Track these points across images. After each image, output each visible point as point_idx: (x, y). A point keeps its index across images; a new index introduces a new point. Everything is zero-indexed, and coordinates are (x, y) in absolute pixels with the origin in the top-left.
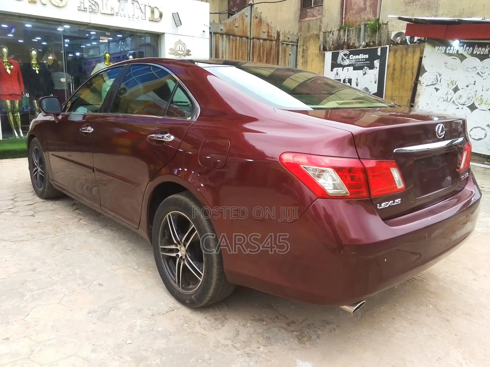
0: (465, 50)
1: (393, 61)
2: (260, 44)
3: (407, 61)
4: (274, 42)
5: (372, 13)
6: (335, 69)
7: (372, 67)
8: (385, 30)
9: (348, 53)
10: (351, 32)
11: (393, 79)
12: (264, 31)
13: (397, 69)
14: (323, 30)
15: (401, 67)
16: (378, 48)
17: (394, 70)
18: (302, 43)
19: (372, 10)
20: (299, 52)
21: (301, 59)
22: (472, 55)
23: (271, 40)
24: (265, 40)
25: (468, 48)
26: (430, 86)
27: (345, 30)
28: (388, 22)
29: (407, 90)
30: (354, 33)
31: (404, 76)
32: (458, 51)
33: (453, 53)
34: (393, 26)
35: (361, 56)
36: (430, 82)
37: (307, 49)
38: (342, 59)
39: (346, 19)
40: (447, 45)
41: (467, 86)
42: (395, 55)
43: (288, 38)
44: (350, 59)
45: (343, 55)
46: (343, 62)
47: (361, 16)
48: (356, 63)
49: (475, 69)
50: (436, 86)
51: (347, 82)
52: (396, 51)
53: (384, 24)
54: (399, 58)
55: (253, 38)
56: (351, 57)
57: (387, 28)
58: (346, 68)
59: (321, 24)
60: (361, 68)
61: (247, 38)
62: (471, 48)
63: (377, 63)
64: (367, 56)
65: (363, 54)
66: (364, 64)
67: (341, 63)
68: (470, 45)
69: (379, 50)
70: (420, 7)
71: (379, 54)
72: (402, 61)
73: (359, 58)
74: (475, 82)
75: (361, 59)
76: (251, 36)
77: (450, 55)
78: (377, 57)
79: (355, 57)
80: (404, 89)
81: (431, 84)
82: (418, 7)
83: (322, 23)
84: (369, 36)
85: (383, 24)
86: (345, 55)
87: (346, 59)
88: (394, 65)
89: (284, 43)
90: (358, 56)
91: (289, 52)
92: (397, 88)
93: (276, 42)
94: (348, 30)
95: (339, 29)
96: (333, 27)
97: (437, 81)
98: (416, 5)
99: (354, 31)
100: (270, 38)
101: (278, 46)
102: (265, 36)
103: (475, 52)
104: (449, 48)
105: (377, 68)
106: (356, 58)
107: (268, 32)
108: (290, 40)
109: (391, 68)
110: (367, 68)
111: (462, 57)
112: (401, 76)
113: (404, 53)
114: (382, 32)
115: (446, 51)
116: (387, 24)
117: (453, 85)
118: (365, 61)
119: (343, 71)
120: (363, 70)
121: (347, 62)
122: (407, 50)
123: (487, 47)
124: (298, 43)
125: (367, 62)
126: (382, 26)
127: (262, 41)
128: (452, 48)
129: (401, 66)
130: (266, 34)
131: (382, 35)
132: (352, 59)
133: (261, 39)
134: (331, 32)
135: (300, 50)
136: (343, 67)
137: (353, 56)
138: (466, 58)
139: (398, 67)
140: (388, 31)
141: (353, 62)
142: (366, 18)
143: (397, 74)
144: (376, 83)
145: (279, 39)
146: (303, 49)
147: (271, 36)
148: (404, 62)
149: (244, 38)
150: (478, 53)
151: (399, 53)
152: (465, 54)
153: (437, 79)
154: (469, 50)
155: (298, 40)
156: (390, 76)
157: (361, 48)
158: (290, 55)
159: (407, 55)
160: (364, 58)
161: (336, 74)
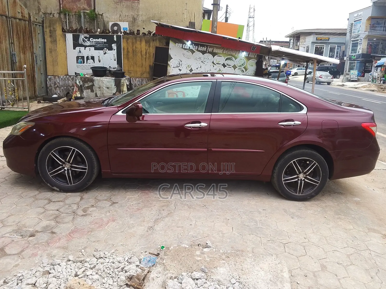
0: (194, 48)
1: (126, 46)
2: (16, 23)
3: (137, 47)
4: (27, 22)
5: (86, 4)
6: (78, 48)
7: (111, 49)
8: (102, 20)
9: (88, 36)
10: (71, 17)
11: (128, 59)
12: (19, 12)
13: (130, 51)
14: (42, 10)
15: (133, 51)
16: (114, 35)
17: (128, 52)
18: (48, 25)
19: (86, 2)
20: (46, 32)
21: (49, 38)
22: (198, 50)
23: (25, 20)
24: (20, 19)
25: (195, 46)
26: (176, 68)
27: (65, 14)
28: (102, 14)
29: (139, 66)
30: (74, 18)
31: (136, 57)
32: (189, 48)
33: (187, 48)
34: (107, 17)
35: (100, 40)
36: (175, 65)
37: (54, 31)
38: (83, 40)
39: (63, 5)
40: (183, 43)
41: (197, 69)
42: (127, 42)
43: (37, 19)
44: (90, 41)
45: (84, 38)
46: (85, 43)
47: (77, 5)
48: (97, 45)
49: (200, 59)
50: (179, 68)
51: (90, 58)
52: (128, 39)
53: (100, 15)
54: (131, 44)
55: (12, 17)
56: (92, 40)
57: (102, 18)
58: (87, 48)
59: (39, 6)
60: (101, 49)
61: (6, 17)
62: (197, 47)
63: (114, 46)
64: (106, 40)
65: (101, 39)
66: (104, 46)
67: (83, 43)
68: (196, 45)
69: (115, 37)
70: (126, 7)
71: (115, 39)
72: (133, 46)
73: (99, 41)
74: (201, 66)
75: (101, 42)
76: (10, 16)
77: (185, 49)
78: (114, 42)
79: (94, 40)
80: (137, 66)
81: (176, 66)
82: (125, 6)
83: (40, 4)
84: (88, 22)
85: (98, 14)
86: (86, 38)
87: (87, 41)
88: (128, 48)
89: (34, 23)
90: (97, 39)
91: (38, 31)
92: (132, 65)
93: (28, 22)
94: (68, 15)
95: (59, 12)
96: (53, 10)
97: (180, 65)
98: (123, 5)
99: (74, 16)
100: (24, 18)
101: (31, 26)
102: (20, 16)
103: (199, 49)
104: (184, 45)
105: (115, 50)
106: (96, 41)
107: (22, 13)
108: (38, 21)
109: (126, 50)
110: (107, 49)
111: (193, 52)
112: (133, 56)
113: (134, 41)
114: (99, 20)
115: (182, 46)
116: (102, 15)
117: (189, 68)
118: (103, 44)
119: (85, 50)
120: (104, 50)
121: (88, 43)
122: (136, 39)
123: (205, 47)
124: (43, 24)
125: (106, 45)
126: (98, 16)
127: (18, 20)
128: (186, 45)
129: (133, 49)
130: (20, 14)
131: (99, 23)
132: (93, 41)
133: (17, 19)
134: (51, 14)
135: (47, 30)
136: (85, 47)
137: (93, 39)
138: (195, 52)
139: (130, 50)
140: (104, 21)
141: (94, 44)
142: (82, 7)
143: (131, 55)
144: (115, 60)
145: (31, 20)
146: (50, 30)
147: (25, 17)
148: (134, 47)
149: (4, 17)
150: (201, 50)
151: (130, 41)
152: (194, 49)
153: (179, 63)
154: (196, 48)
155: (43, 21)
156: (125, 56)
157: (98, 33)
158: (39, 34)
159: (136, 42)
160: (103, 42)
161: (79, 52)
